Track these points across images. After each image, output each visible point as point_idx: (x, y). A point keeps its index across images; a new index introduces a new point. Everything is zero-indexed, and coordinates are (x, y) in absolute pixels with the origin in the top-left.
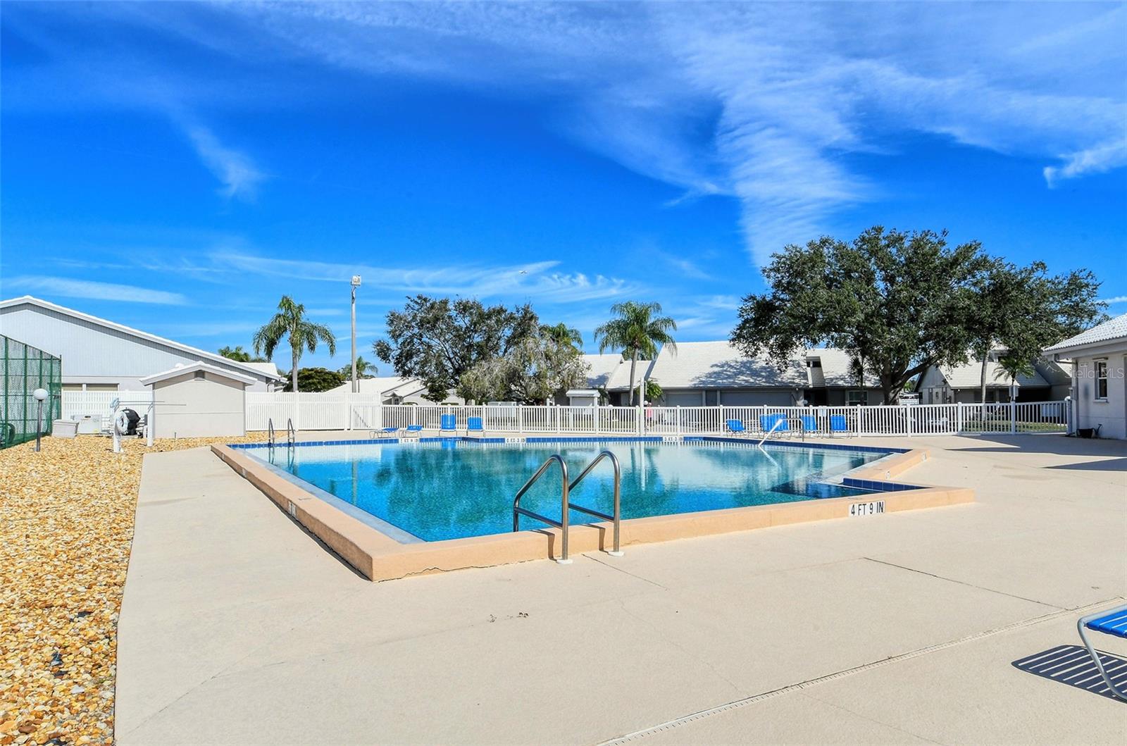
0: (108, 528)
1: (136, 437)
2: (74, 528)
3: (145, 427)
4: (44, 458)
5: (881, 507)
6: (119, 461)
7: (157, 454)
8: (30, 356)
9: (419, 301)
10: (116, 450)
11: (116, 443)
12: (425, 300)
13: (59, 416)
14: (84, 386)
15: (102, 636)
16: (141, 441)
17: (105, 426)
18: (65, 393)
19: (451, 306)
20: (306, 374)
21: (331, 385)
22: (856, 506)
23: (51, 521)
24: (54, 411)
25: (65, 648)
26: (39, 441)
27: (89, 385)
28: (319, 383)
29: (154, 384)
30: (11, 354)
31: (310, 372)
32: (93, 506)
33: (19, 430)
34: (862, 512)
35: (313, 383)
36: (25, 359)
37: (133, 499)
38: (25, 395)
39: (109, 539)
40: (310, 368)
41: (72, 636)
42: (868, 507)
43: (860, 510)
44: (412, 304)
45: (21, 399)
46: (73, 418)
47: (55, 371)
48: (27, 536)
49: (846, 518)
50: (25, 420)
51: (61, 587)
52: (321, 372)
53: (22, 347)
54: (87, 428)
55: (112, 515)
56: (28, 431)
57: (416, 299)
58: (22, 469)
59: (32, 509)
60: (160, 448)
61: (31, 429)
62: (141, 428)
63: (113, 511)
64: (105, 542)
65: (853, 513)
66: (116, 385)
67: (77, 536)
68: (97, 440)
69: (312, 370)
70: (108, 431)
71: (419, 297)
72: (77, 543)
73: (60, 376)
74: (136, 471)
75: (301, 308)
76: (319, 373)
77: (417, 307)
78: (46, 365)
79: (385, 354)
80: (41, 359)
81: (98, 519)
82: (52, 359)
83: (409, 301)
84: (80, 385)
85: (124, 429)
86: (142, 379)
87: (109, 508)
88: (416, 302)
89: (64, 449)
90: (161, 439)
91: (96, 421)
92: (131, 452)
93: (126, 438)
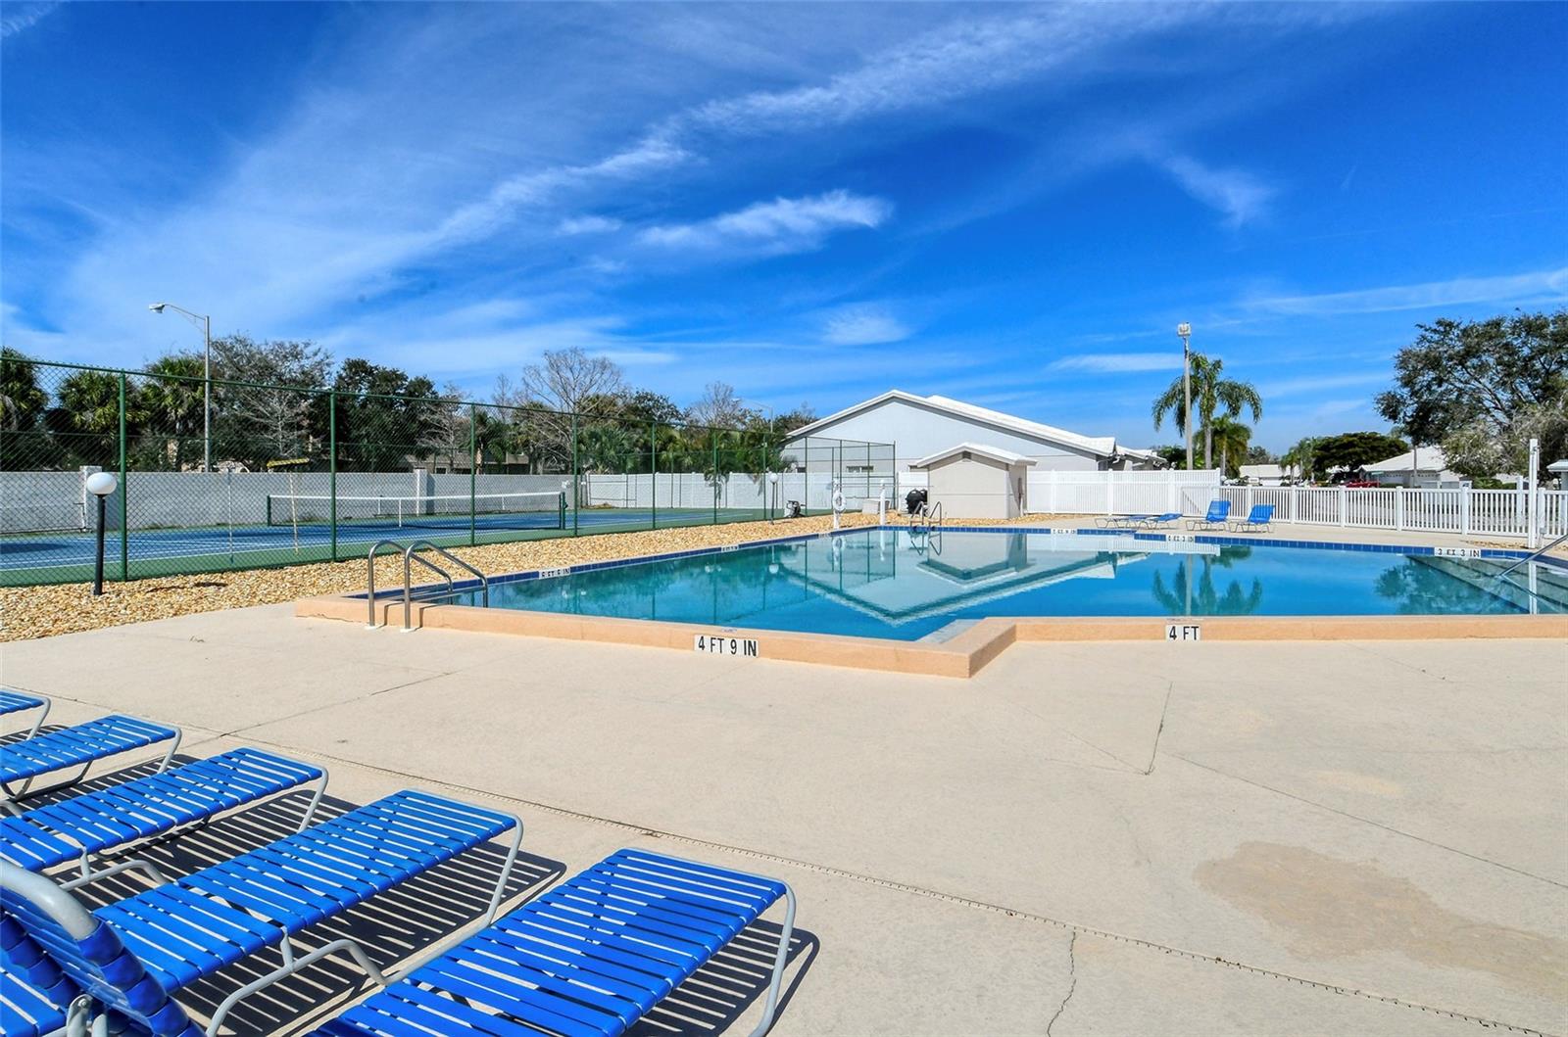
5: (751, 648)
9: (1442, 329)
12: (1450, 325)
19: (1506, 327)
20: (1345, 441)
21: (1384, 455)
22: (707, 640)
28: (1365, 452)
29: (927, 466)
31: (1351, 439)
34: (716, 649)
35: (1356, 453)
40: (1353, 433)
42: (727, 642)
43: (712, 645)
44: (1428, 334)
49: (688, 652)
52: (1369, 438)
57: (1435, 327)
65: (702, 647)
69: (1355, 435)
71: (1439, 323)
75: (1217, 365)
76: (1366, 439)
77: (1436, 337)
79: (1394, 411)
83: (1422, 331)
88: (1435, 331)
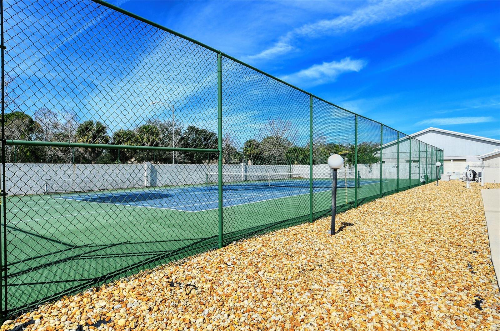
0: (474, 219)
1: (475, 182)
2: (460, 217)
3: (480, 178)
4: (440, 188)
6: (470, 191)
7: (487, 190)
8: (433, 150)
10: (468, 187)
11: (468, 184)
13: (443, 173)
14: (452, 160)
15: (486, 263)
16: (477, 183)
17: (461, 177)
18: (445, 163)
23: (450, 213)
24: (441, 170)
25: (472, 263)
26: (438, 182)
27: (454, 160)
29: (483, 159)
30: (428, 150)
32: (465, 209)
33: (430, 178)
36: (432, 151)
37: (482, 208)
38: (432, 165)
39: (476, 224)
41: (473, 259)
45: (430, 166)
46: (448, 173)
47: (441, 155)
48: (443, 217)
50: (432, 174)
51: (462, 239)
53: (431, 147)
54: (453, 177)
55: (475, 214)
56: (433, 178)
58: (434, 192)
59: (441, 207)
60: (488, 187)
61: (434, 177)
62: (477, 178)
63: (474, 212)
64: (475, 225)
66: (465, 160)
67: (462, 220)
68: (458, 182)
70: (462, 179)
72: (463, 223)
73: (443, 157)
74: (480, 196)
78: (438, 153)
80: (437, 151)
81: (468, 215)
82: (440, 150)
84: (450, 160)
85: (471, 178)
86: (478, 157)
87: (472, 211)
89: (446, 185)
90: (487, 183)
91: (457, 174)
92: (475, 188)
93: (471, 182)
